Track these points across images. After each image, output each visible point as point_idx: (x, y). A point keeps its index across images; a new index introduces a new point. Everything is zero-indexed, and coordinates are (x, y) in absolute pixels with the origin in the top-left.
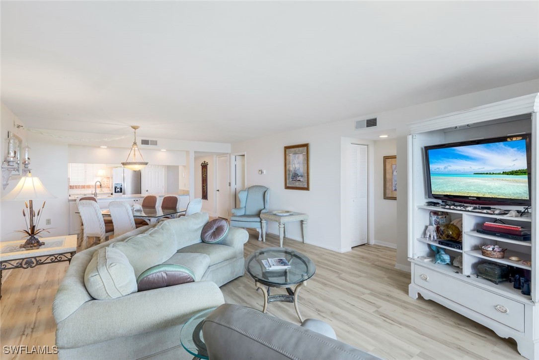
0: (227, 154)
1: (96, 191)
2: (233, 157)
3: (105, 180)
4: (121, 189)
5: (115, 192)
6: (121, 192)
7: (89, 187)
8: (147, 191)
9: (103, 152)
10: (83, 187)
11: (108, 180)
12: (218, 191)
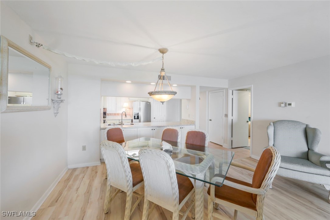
0: (223, 89)
1: (122, 118)
2: (230, 92)
3: (128, 110)
4: (138, 117)
5: (134, 119)
6: (138, 118)
7: (118, 114)
8: (155, 118)
9: (128, 87)
10: (115, 114)
11: (130, 110)
12: (211, 120)
